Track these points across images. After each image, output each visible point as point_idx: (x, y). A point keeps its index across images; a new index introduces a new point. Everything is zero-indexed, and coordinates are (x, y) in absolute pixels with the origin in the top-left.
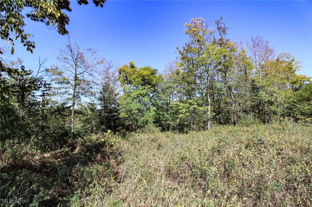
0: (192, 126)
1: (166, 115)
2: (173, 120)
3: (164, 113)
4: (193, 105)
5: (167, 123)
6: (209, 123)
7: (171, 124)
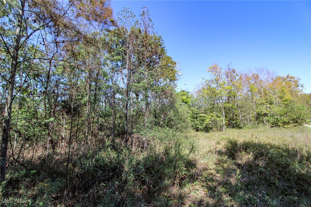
0: (213, 129)
1: (196, 121)
2: (201, 124)
3: (195, 120)
4: (214, 117)
5: (197, 127)
6: (224, 127)
7: (200, 127)
